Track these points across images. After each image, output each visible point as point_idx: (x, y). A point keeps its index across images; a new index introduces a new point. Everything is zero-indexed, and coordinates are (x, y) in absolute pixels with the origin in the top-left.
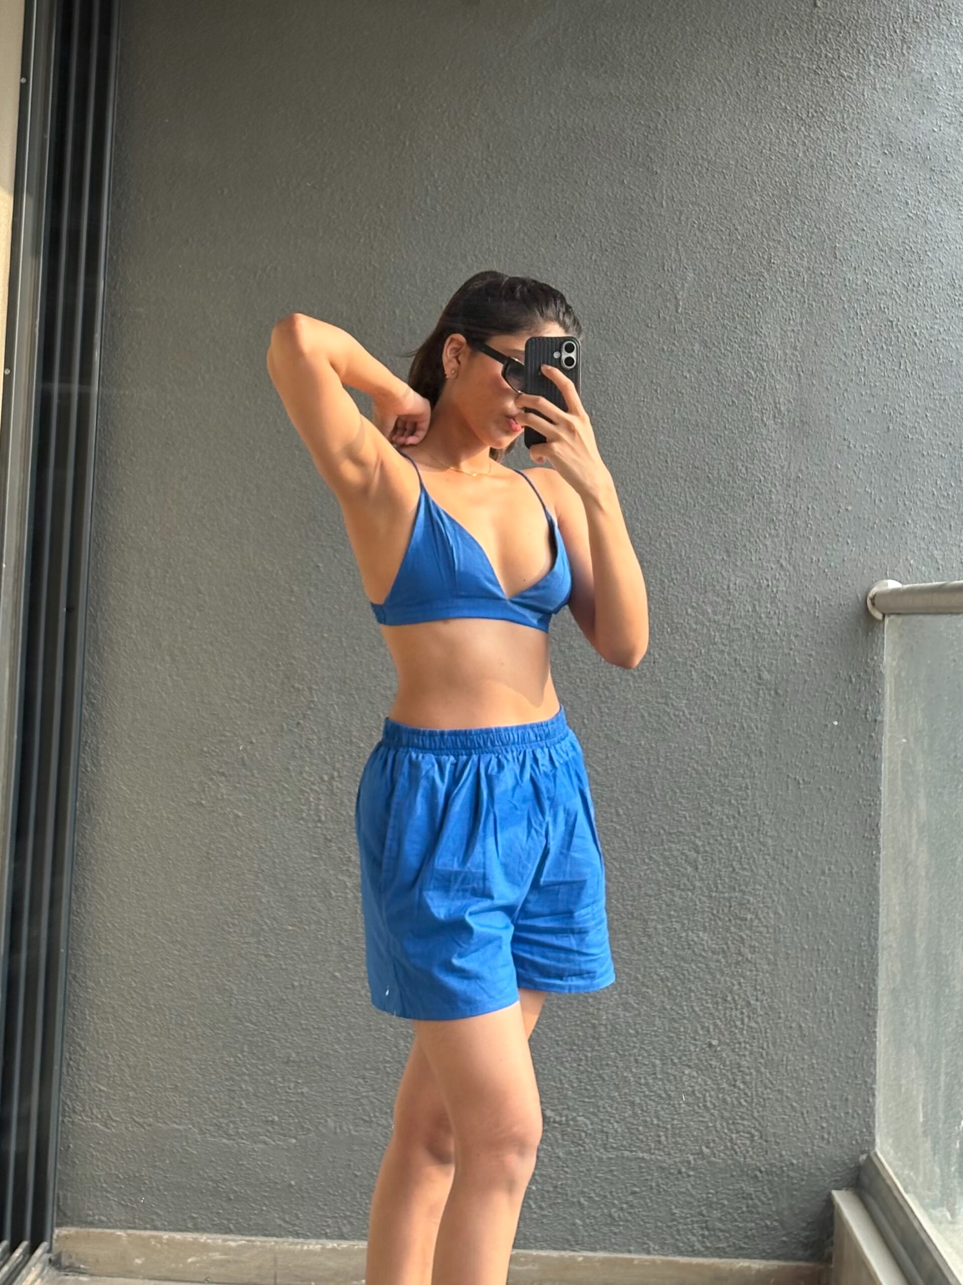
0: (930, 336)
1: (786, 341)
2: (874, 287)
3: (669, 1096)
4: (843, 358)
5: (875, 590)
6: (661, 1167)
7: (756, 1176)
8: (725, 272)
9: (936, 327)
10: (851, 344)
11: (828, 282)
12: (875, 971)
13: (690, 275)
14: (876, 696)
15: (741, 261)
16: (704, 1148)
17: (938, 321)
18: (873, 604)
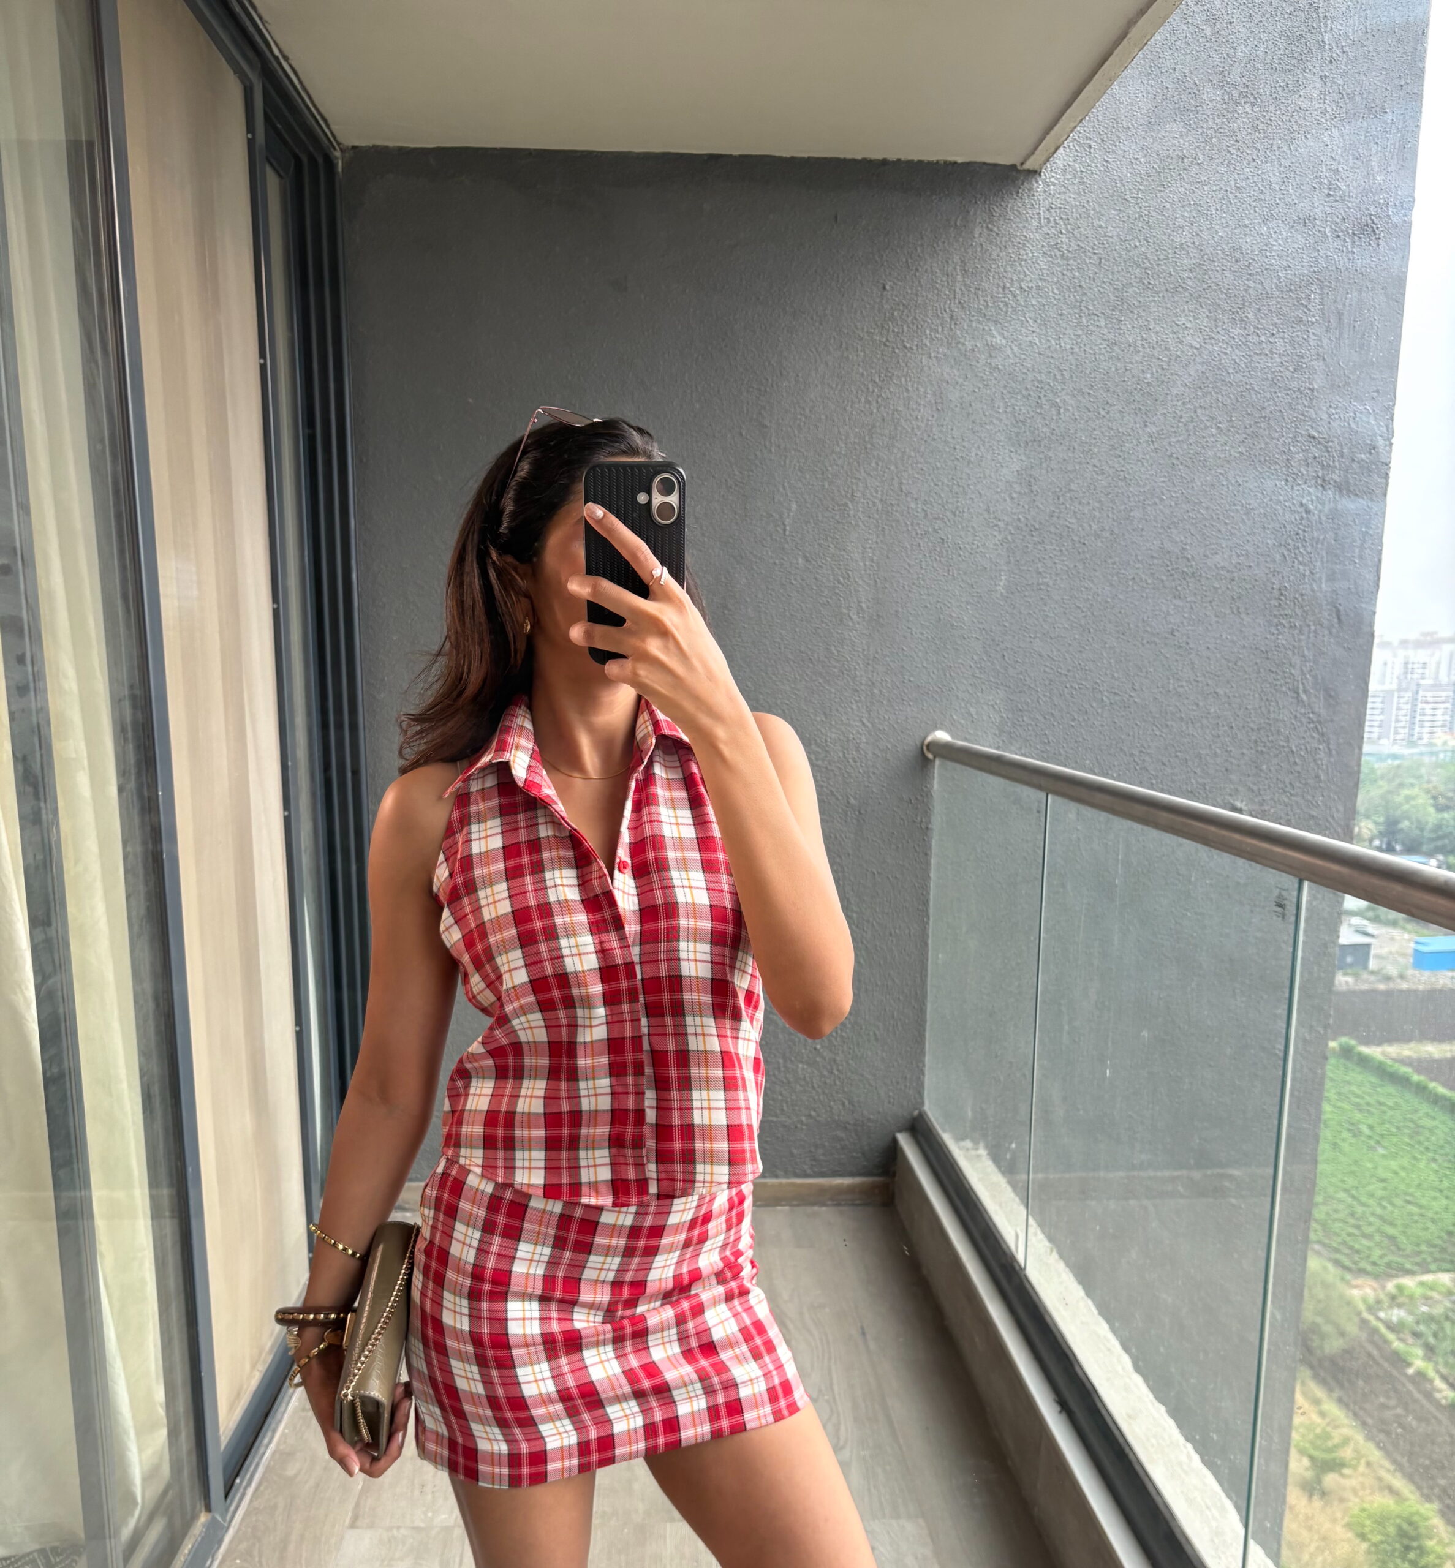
0: (972, 550)
1: (866, 555)
2: (931, 514)
3: (789, 1082)
4: (908, 567)
5: (929, 739)
6: (784, 1126)
7: (846, 1128)
8: (820, 504)
9: (976, 542)
10: (914, 557)
11: (897, 511)
12: (925, 996)
13: (794, 506)
14: (927, 812)
15: (832, 495)
16: (813, 1113)
17: (977, 538)
18: (928, 749)
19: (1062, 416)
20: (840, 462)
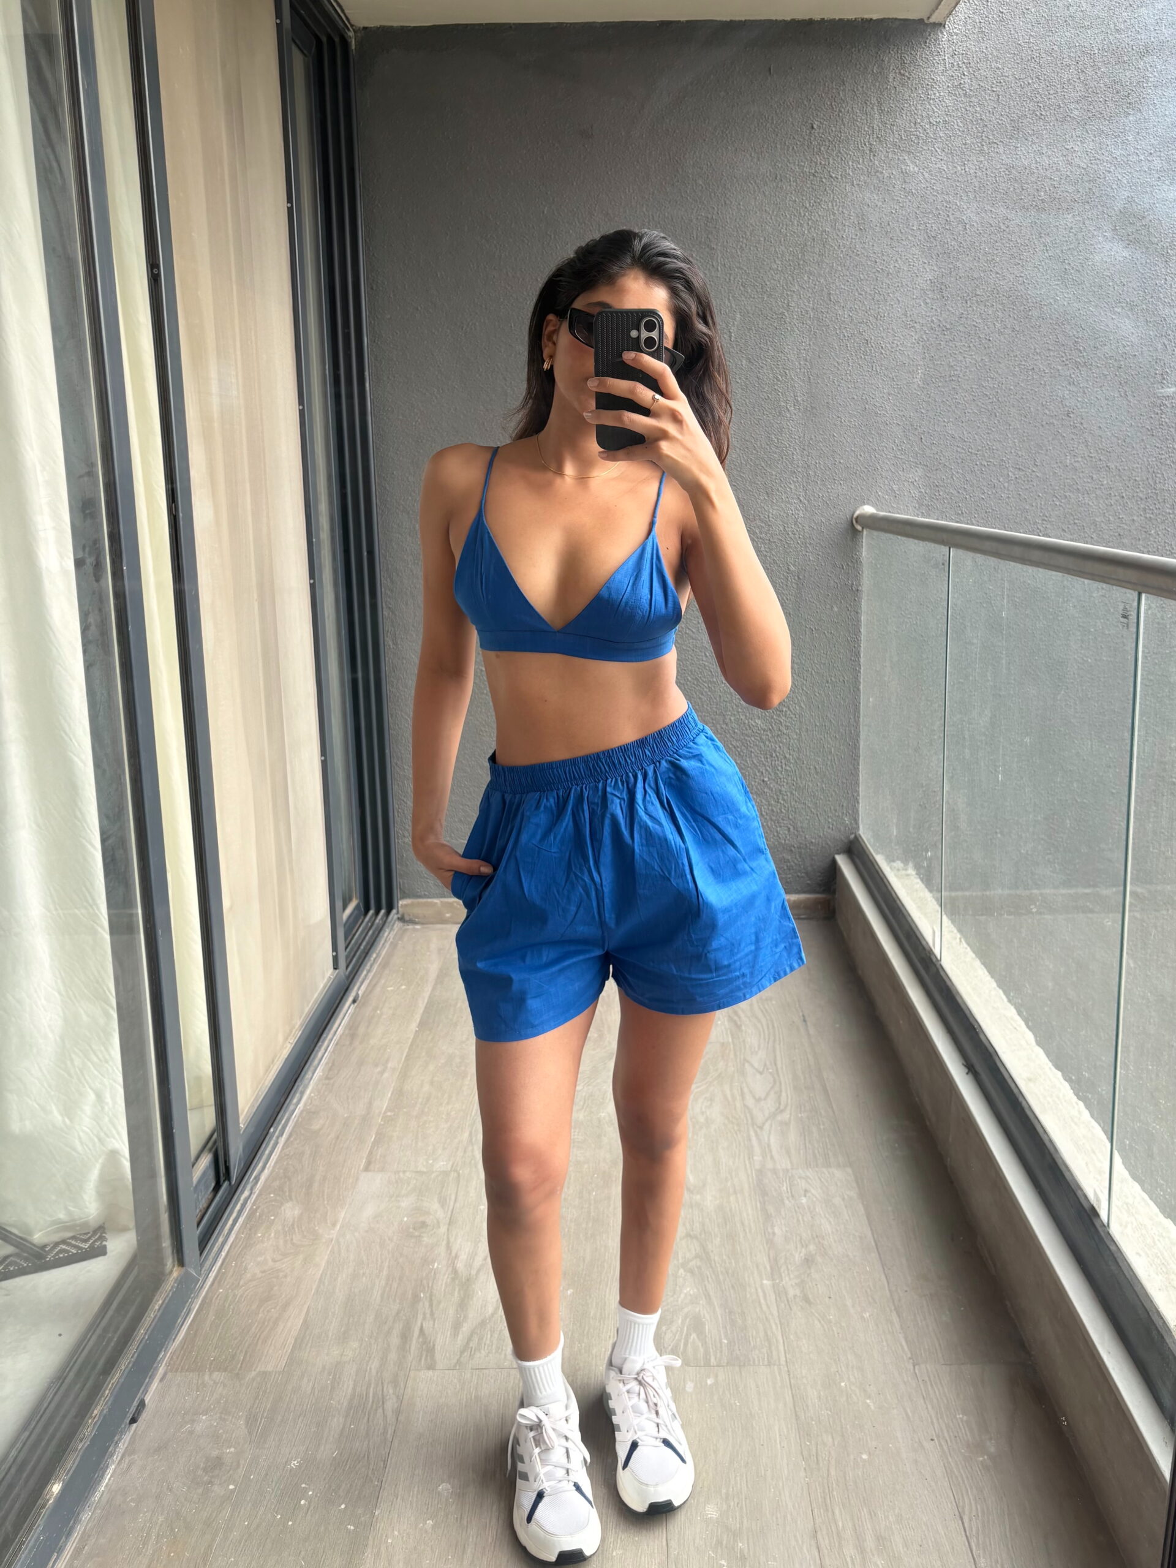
0: (892, 348)
1: (801, 356)
2: (856, 318)
4: (837, 365)
5: (858, 512)
8: (760, 313)
9: (895, 342)
10: (841, 356)
11: (826, 317)
13: (738, 316)
14: (858, 576)
15: (770, 306)
17: (896, 338)
18: (857, 521)
19: (968, 231)
20: (777, 277)
